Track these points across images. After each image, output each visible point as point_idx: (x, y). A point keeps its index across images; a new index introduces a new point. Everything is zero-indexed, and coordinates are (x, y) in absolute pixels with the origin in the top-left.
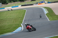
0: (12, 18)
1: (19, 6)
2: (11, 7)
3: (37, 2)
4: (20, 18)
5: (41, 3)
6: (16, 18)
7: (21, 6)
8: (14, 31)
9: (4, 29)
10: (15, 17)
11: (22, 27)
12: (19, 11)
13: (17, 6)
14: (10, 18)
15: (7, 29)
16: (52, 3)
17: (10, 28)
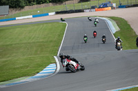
0: (34, 42)
1: (50, 14)
2: (31, 16)
3: (94, 5)
4: (51, 41)
5: (103, 7)
6: (42, 42)
7: (54, 13)
8: (38, 72)
9: (14, 69)
10: (41, 40)
11: (56, 63)
12: (50, 25)
13: (45, 13)
14: (29, 43)
15: (22, 68)
16: (129, 7)
17: (27, 67)
